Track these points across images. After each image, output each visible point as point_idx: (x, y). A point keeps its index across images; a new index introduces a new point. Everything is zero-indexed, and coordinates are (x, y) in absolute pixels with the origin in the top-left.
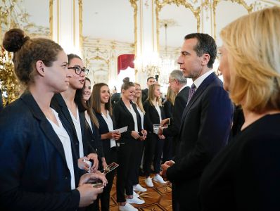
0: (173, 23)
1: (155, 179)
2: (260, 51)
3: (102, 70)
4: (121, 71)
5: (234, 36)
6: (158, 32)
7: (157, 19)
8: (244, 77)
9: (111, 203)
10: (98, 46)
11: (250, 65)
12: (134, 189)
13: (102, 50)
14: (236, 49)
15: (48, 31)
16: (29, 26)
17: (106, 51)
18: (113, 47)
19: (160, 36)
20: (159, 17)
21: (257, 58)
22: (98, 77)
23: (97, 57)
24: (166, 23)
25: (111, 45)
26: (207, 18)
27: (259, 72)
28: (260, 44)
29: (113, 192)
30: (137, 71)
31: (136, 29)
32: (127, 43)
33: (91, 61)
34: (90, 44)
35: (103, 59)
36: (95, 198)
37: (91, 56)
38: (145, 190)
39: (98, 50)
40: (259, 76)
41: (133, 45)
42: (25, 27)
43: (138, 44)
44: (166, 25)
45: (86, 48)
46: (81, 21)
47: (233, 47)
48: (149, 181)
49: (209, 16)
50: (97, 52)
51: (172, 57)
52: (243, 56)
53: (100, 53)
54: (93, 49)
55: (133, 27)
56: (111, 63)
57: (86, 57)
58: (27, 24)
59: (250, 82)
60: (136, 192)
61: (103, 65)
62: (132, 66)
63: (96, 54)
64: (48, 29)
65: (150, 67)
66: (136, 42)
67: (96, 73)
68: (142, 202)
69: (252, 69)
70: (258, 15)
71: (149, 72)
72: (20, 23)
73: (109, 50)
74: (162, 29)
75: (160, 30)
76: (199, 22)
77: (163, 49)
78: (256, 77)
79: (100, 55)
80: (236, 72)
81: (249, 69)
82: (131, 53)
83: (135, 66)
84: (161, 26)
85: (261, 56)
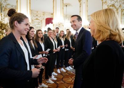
0: (70, 5)
1: (61, 70)
2: (106, 21)
3: (39, 24)
4: (47, 25)
5: (96, 17)
6: (63, 8)
7: (63, 3)
8: (100, 29)
9: (43, 79)
10: (37, 14)
11: (102, 26)
12: (52, 74)
13: (39, 16)
14: (97, 21)
15: (16, 7)
16: (7, 5)
17: (41, 16)
18: (44, 15)
19: (64, 10)
20: (64, 2)
21: (104, 24)
22: (37, 27)
23: (37, 19)
24: (66, 4)
25: (43, 14)
26: (84, 3)
27: (105, 28)
28: (106, 19)
29: (43, 75)
30: (54, 25)
31: (54, 7)
32: (50, 13)
33: (34, 21)
34: (34, 13)
35: (39, 20)
36: (39, 73)
37: (34, 18)
38: (57, 74)
39: (37, 16)
40: (105, 29)
41: (52, 14)
42: (5, 5)
43: (55, 13)
44: (66, 6)
45: (32, 15)
46: (30, 3)
47: (96, 20)
48: (59, 71)
49: (85, 2)
50: (37, 17)
51: (69, 19)
52: (100, 23)
53: (38, 17)
54: (35, 15)
55: (53, 6)
56: (43, 21)
57: (32, 19)
58: (6, 4)
59: (102, 31)
60: (53, 75)
61: (39, 22)
62: (52, 23)
63: (36, 17)
64: (15, 6)
65: (59, 23)
66: (54, 12)
67: (37, 26)
68: (56, 79)
69: (103, 27)
70: (104, 10)
71: (59, 25)
72: (3, 3)
73: (42, 16)
74: (65, 7)
75: (64, 8)
76: (80, 4)
77: (65, 16)
78: (104, 29)
79: (38, 18)
80: (97, 28)
81: (102, 27)
82: (51, 18)
83: (53, 23)
84: (64, 6)
85: (106, 23)
